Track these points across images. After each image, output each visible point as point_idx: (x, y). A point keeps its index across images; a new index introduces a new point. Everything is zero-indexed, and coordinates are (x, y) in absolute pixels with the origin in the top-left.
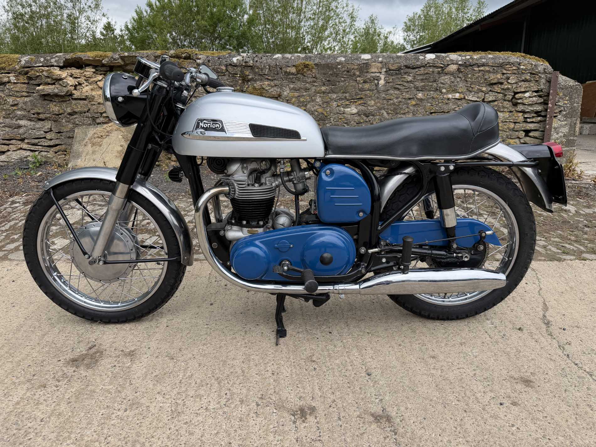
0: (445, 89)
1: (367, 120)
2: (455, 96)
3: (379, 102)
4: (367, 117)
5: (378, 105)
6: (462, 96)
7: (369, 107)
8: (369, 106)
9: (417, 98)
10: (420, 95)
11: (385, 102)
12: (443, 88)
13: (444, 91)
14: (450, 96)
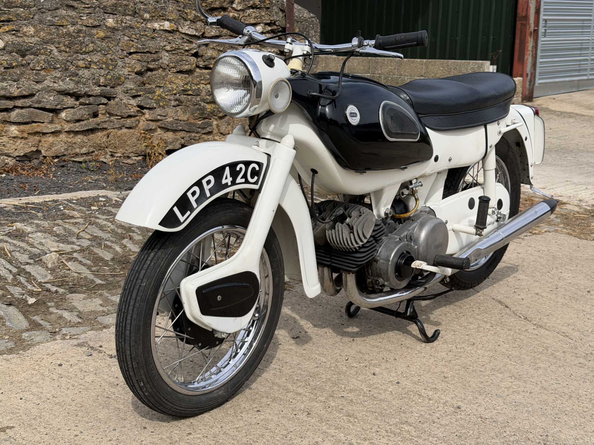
0: (149, 12)
1: (24, 62)
2: (163, 26)
3: (43, 30)
4: (23, 56)
5: (42, 34)
6: (175, 27)
7: (25, 38)
8: (26, 36)
9: (106, 26)
10: (110, 22)
11: (53, 30)
12: (146, 11)
13: (147, 16)
14: (156, 25)
